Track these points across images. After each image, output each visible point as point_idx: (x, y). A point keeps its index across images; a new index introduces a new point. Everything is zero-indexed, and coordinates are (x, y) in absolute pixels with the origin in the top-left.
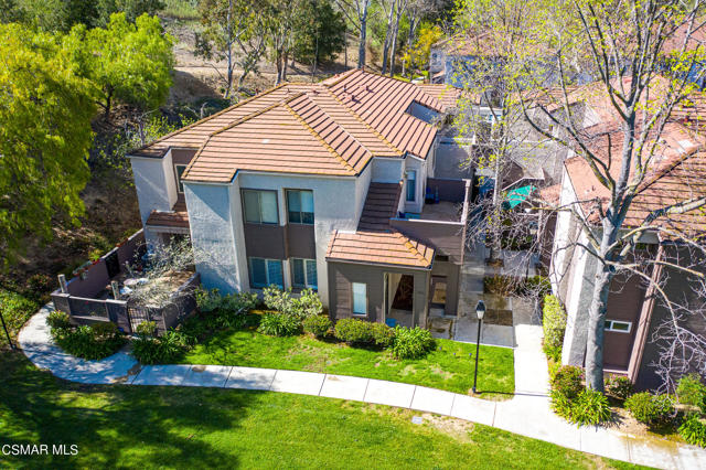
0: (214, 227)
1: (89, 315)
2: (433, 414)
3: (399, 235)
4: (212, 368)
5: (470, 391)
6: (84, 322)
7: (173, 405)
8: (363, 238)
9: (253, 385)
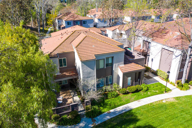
0: (90, 73)
1: (63, 112)
2: (165, 99)
3: (133, 63)
4: (112, 111)
5: (164, 92)
6: (64, 114)
7: (118, 123)
8: (127, 66)
9: (126, 110)
